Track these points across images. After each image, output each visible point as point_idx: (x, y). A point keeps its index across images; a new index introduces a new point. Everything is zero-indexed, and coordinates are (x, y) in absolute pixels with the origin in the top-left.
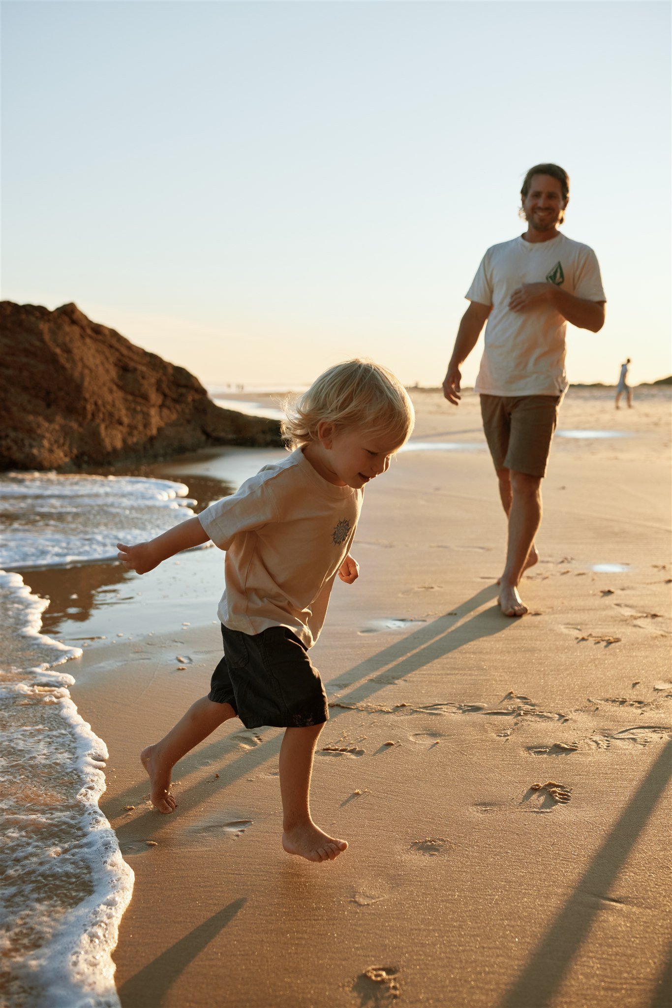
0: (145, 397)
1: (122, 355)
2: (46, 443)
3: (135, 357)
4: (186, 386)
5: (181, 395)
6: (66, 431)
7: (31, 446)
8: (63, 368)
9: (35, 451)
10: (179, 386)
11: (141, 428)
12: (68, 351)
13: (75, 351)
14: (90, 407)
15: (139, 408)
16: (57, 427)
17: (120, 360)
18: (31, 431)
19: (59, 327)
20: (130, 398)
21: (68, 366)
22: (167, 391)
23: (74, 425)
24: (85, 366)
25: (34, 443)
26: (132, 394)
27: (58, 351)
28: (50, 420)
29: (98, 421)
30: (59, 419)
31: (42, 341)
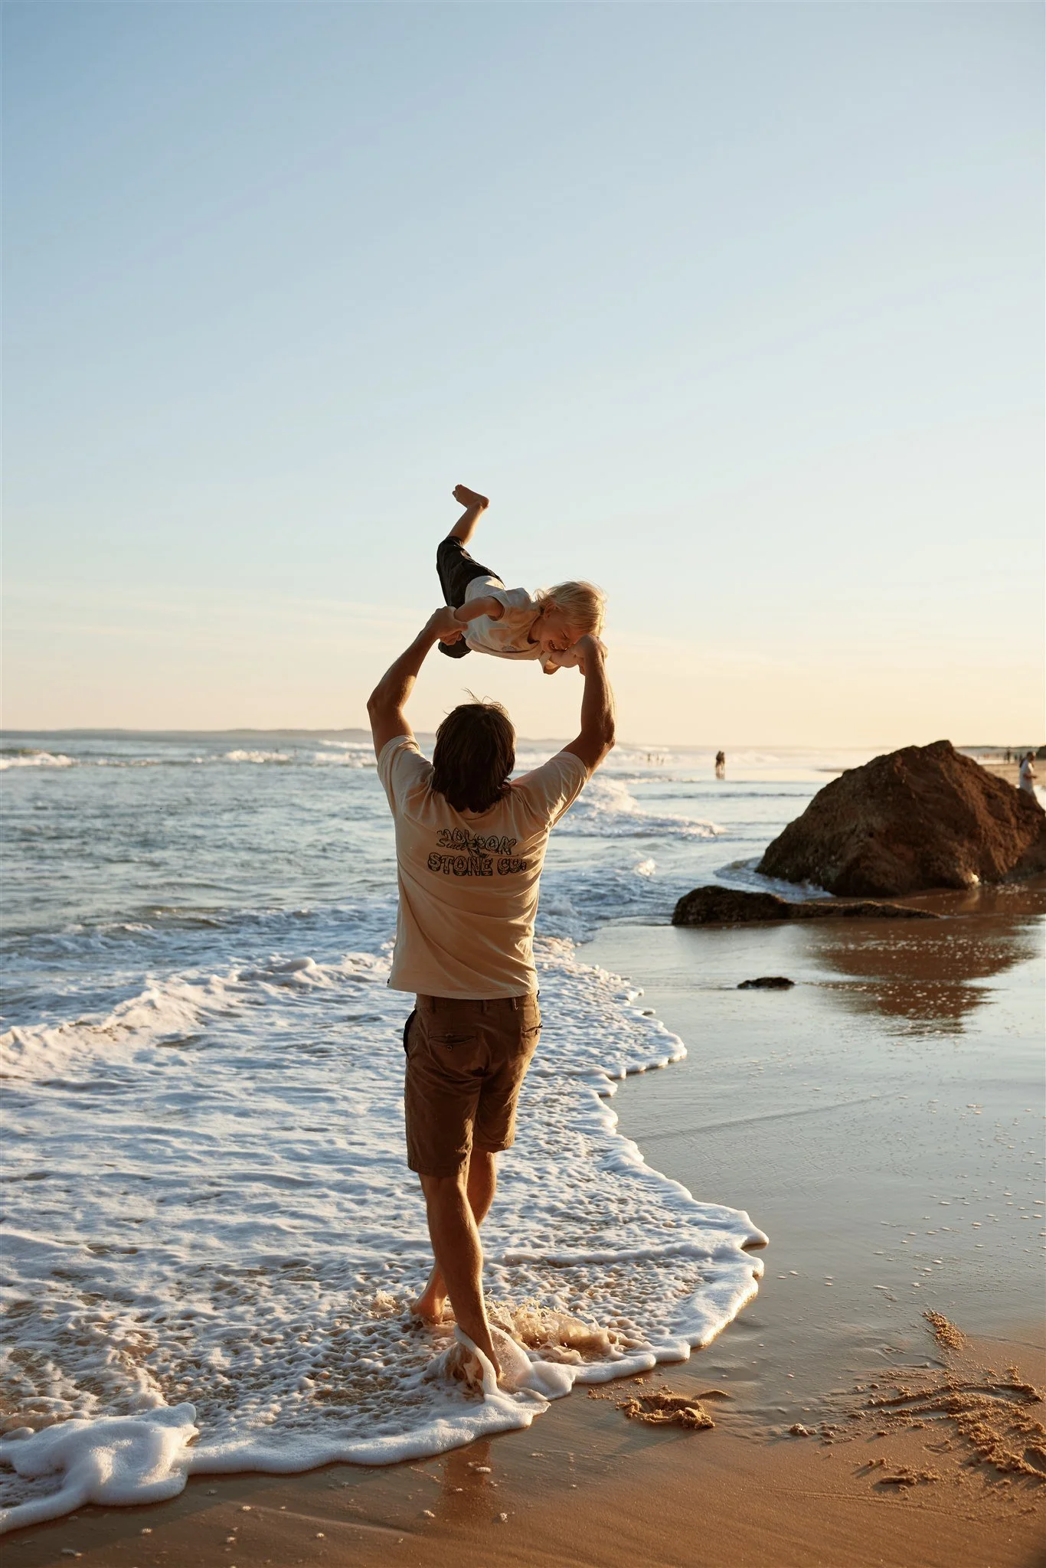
0: (1008, 821)
1: (985, 784)
2: (962, 863)
3: (992, 784)
4: (1028, 808)
5: (1029, 817)
6: (971, 854)
7: (954, 867)
8: (962, 800)
9: (957, 870)
10: (1024, 808)
11: (1012, 849)
12: (961, 786)
13: (964, 785)
14: (983, 832)
15: (1007, 832)
16: (966, 851)
17: (984, 789)
18: (951, 854)
19: (950, 765)
20: (999, 822)
21: (964, 798)
22: (1019, 815)
23: (975, 848)
24: (972, 797)
25: (956, 864)
26: (1000, 819)
27: (955, 786)
28: (962, 846)
29: (988, 844)
30: (966, 843)
31: (943, 778)
